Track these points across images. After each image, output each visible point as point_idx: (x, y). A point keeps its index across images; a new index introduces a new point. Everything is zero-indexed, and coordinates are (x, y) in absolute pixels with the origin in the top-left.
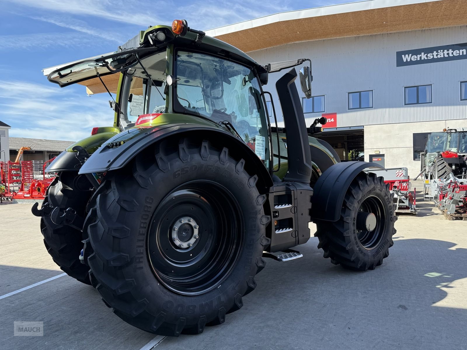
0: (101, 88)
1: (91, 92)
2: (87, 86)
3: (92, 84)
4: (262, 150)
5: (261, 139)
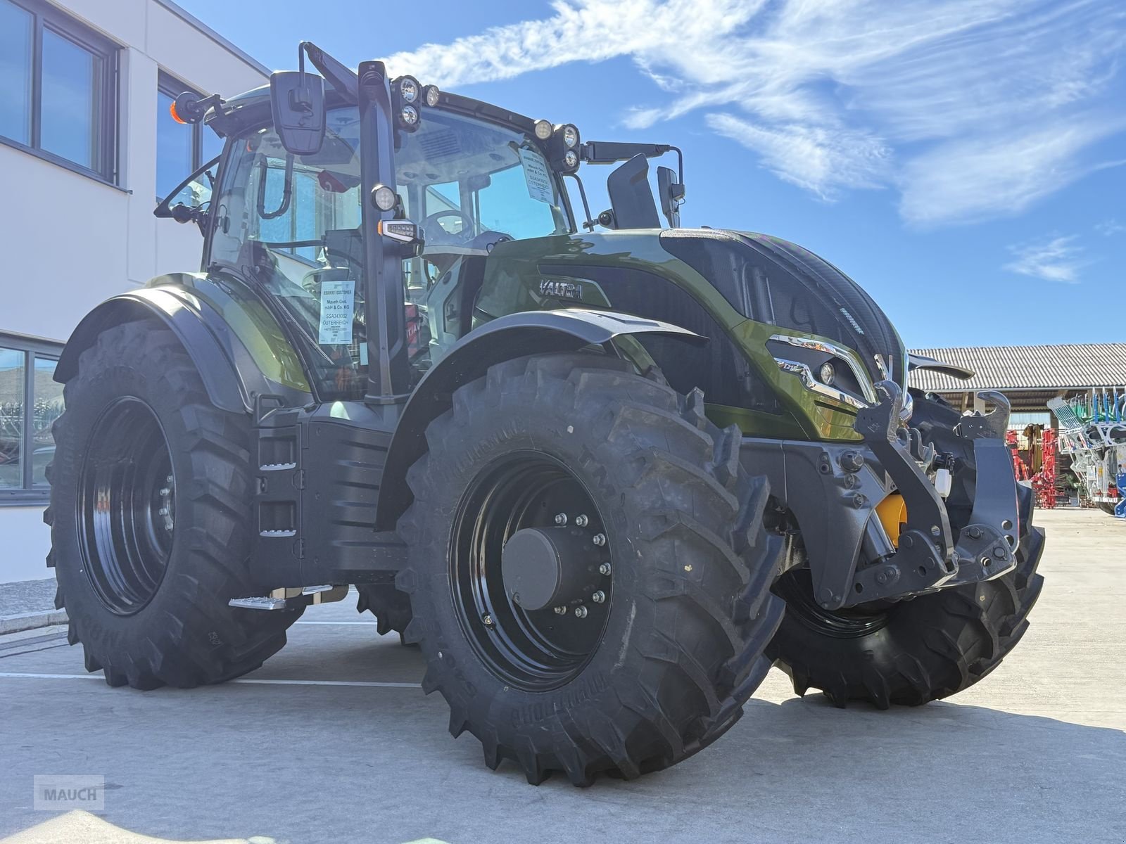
4: (342, 319)
5: (340, 289)
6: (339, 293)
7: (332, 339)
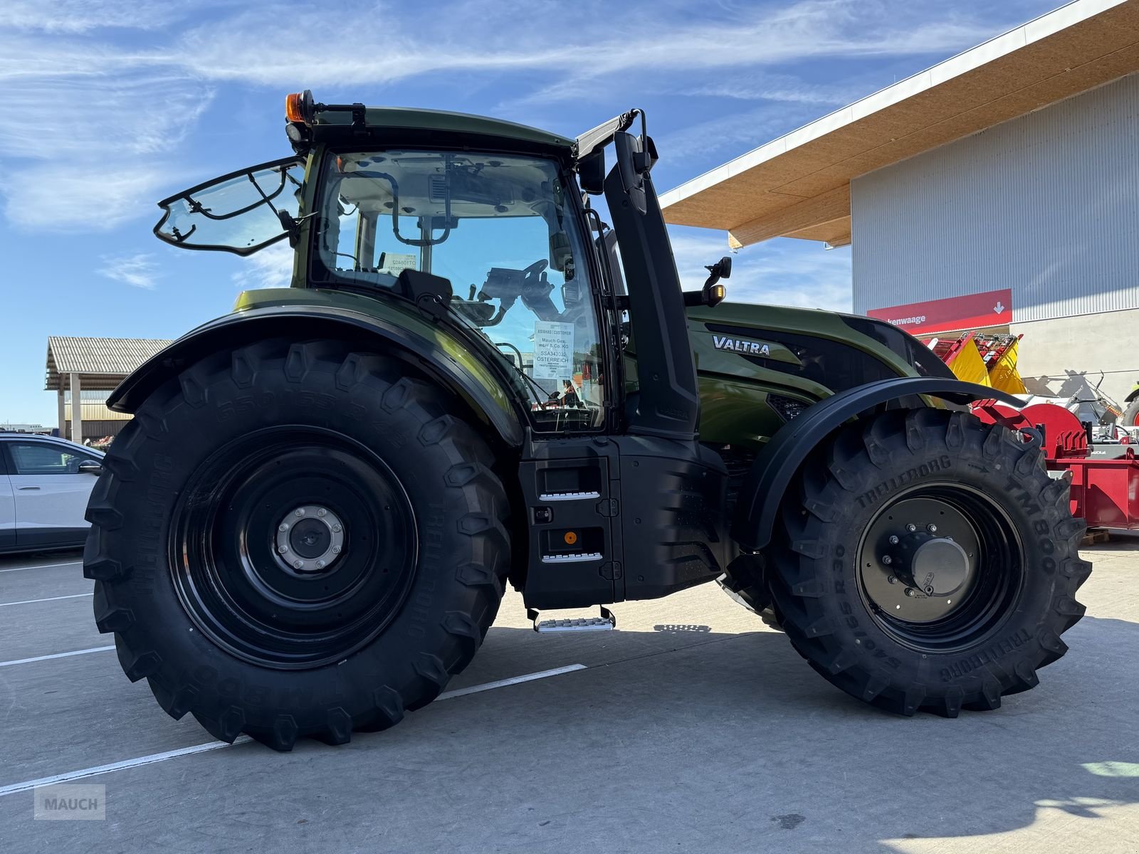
0: (758, 230)
1: (738, 244)
2: (730, 230)
3: (740, 224)
4: (561, 357)
5: (557, 329)
6: (558, 333)
7: (549, 374)
